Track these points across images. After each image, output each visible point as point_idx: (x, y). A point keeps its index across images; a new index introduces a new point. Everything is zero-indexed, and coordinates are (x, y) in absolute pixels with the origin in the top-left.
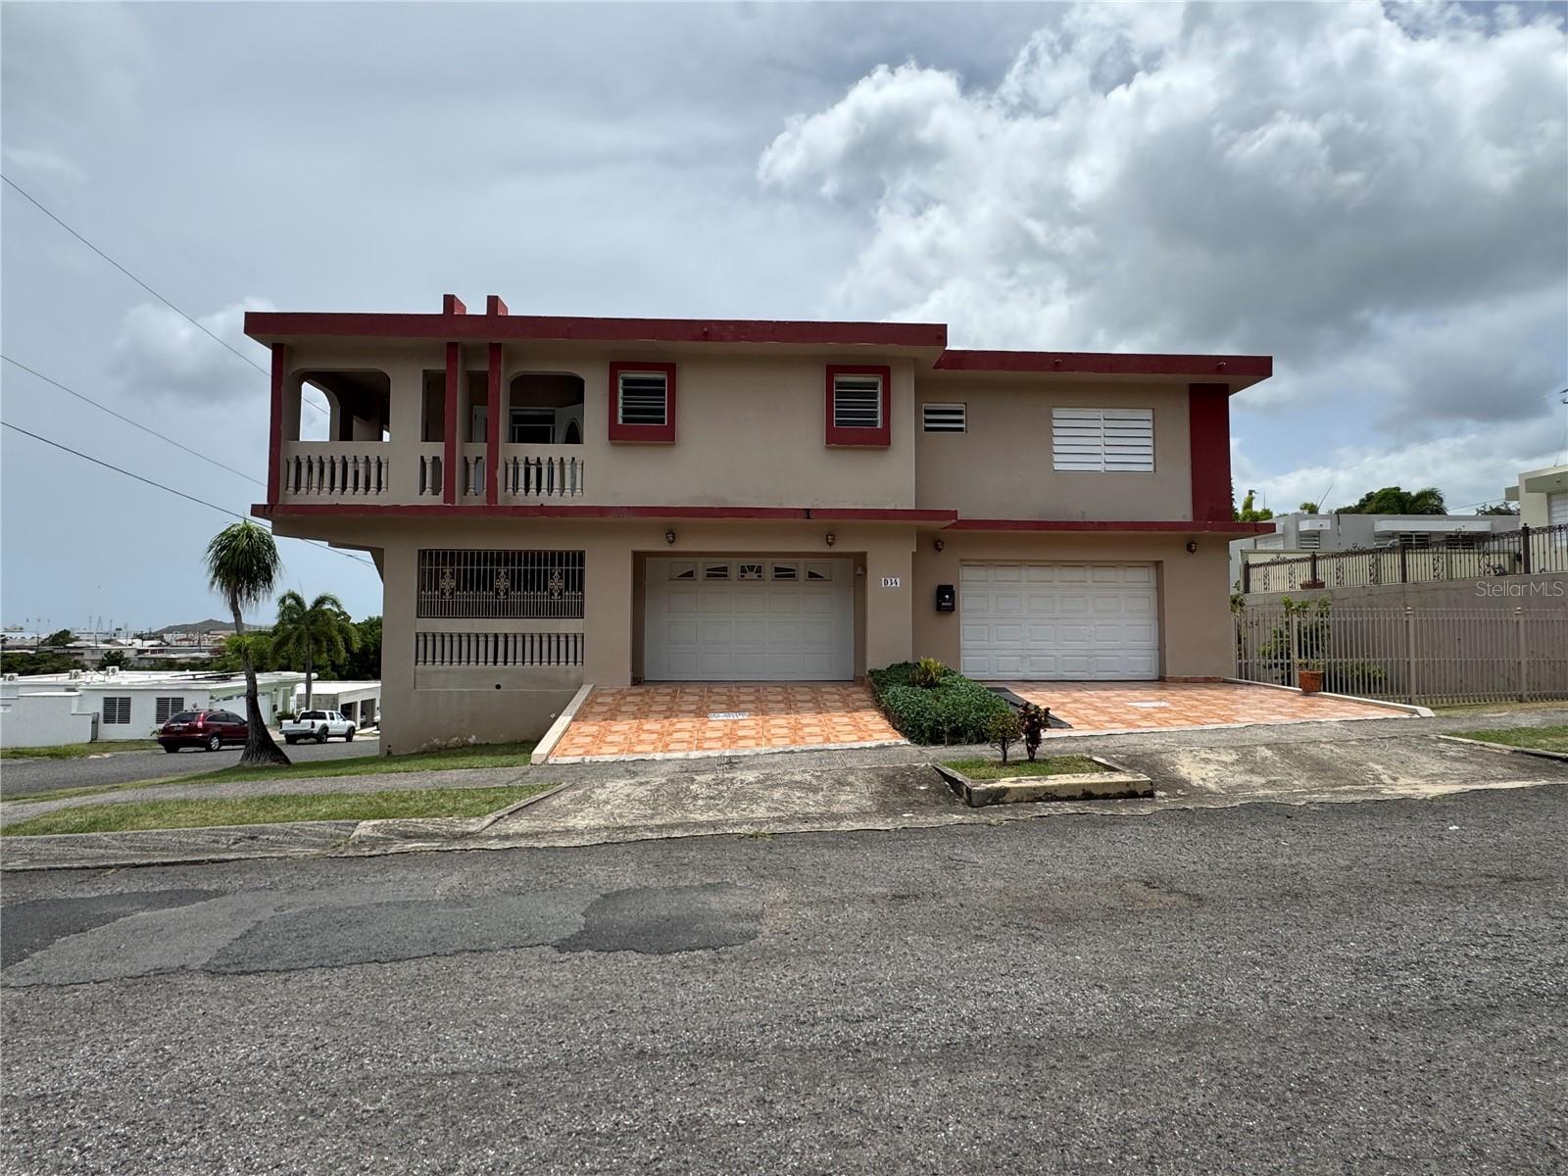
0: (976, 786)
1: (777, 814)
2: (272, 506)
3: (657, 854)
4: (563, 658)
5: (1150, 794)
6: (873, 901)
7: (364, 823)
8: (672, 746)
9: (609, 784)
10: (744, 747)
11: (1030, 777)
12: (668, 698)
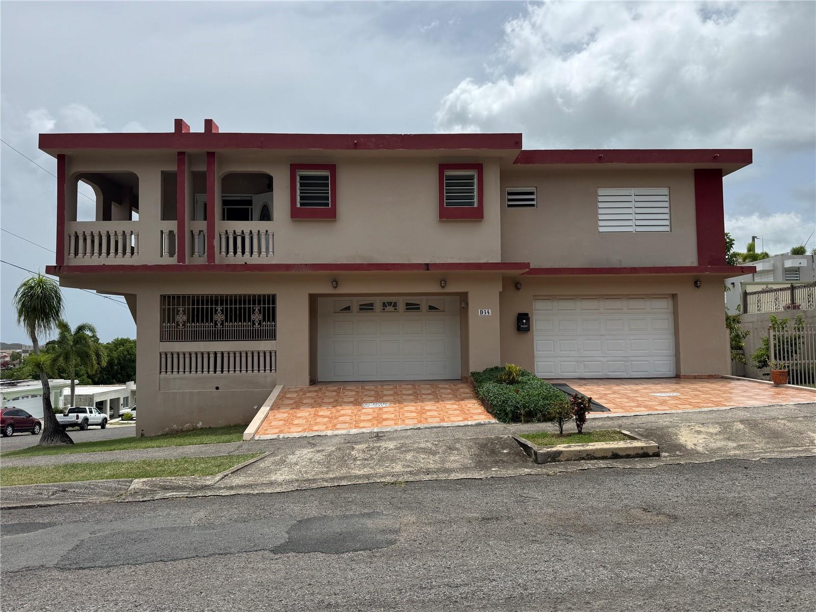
0: (540, 450)
1: (409, 469)
2: (60, 267)
3: (331, 496)
4: (262, 367)
5: (657, 455)
6: (470, 522)
7: (137, 480)
8: (339, 426)
9: (297, 452)
10: (386, 426)
11: (577, 444)
12: (334, 394)
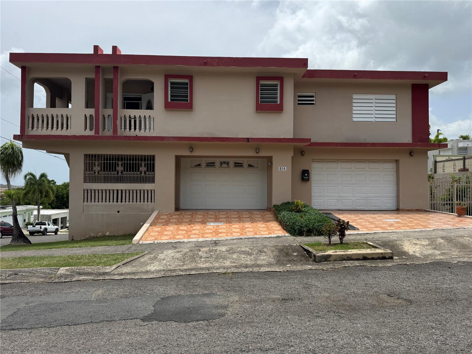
0: (318, 254)
1: (234, 264)
2: (22, 136)
3: (184, 281)
4: (146, 200)
5: (391, 258)
6: (274, 301)
7: (62, 268)
8: (191, 236)
9: (165, 252)
10: (221, 236)
11: (340, 250)
12: (190, 216)
